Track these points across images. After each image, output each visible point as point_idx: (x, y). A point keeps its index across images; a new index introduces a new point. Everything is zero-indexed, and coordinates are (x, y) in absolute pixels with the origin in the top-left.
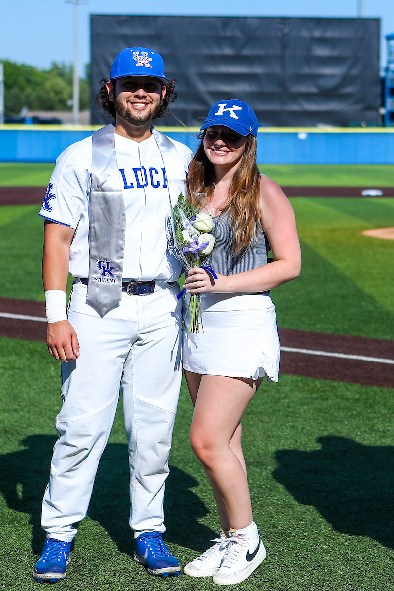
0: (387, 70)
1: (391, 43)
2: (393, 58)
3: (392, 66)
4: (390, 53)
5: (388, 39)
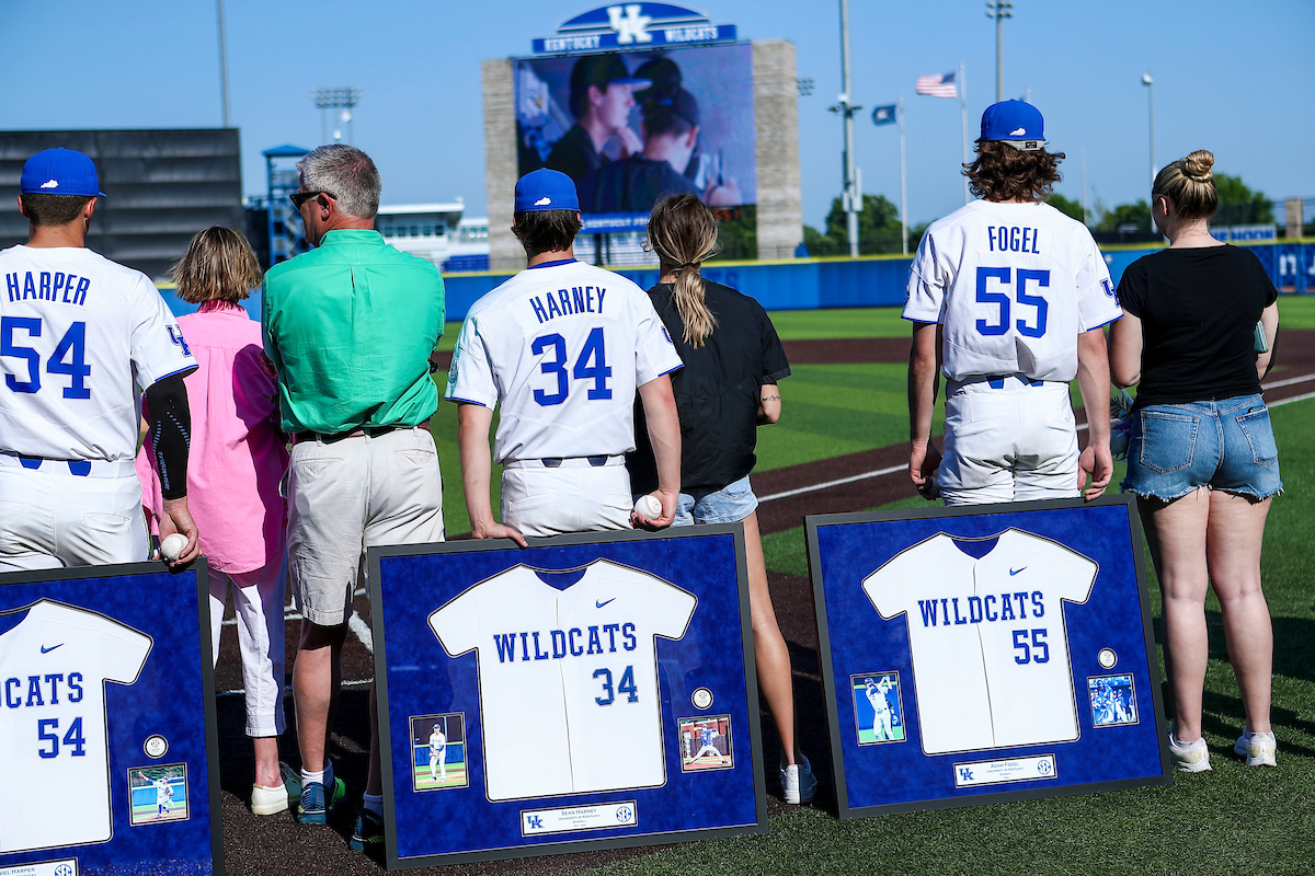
0: (271, 198)
1: (274, 161)
2: (277, 182)
3: (278, 193)
4: (271, 176)
5: (269, 155)
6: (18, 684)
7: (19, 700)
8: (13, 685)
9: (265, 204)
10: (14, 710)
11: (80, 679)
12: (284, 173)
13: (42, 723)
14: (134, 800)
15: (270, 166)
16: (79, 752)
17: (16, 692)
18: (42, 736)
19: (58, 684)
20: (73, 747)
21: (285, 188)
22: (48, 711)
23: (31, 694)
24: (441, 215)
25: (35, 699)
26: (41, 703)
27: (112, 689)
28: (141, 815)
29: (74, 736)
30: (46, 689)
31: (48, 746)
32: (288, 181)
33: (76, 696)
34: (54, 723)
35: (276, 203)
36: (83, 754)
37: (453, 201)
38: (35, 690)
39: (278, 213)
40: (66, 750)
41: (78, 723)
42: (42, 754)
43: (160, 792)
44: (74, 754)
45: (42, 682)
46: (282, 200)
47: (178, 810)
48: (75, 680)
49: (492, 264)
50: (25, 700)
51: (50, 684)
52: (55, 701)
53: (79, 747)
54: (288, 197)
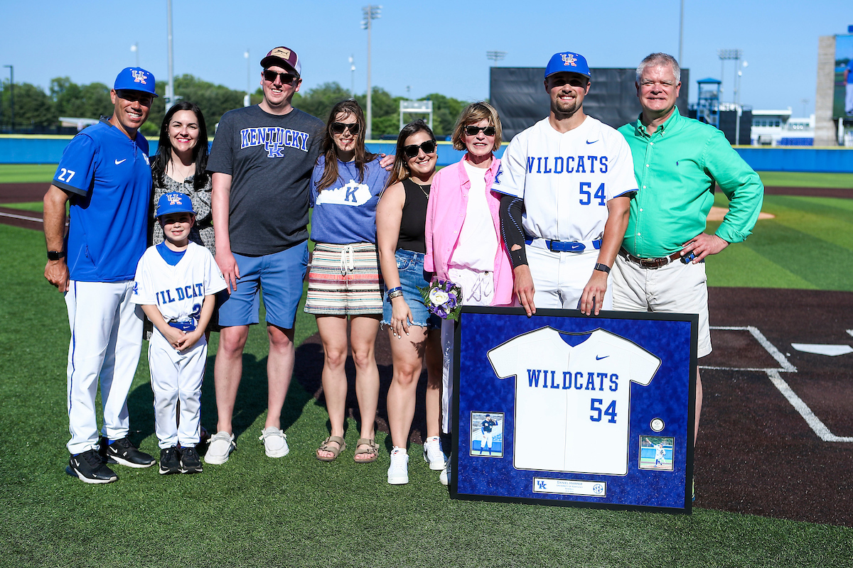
0: (698, 104)
1: (702, 85)
2: (703, 96)
3: (703, 102)
4: (700, 93)
5: (700, 83)
6: (582, 376)
7: (581, 385)
8: (579, 376)
9: (695, 107)
10: (578, 390)
11: (617, 378)
12: (706, 92)
13: (593, 401)
14: (642, 454)
15: (700, 88)
16: (612, 421)
17: (580, 381)
18: (593, 408)
19: (604, 379)
20: (610, 417)
21: (706, 99)
22: (596, 394)
23: (588, 383)
24: (779, 116)
25: (590, 386)
26: (593, 389)
27: (635, 387)
28: (646, 464)
29: (610, 411)
30: (597, 381)
31: (595, 414)
32: (708, 96)
33: (613, 388)
34: (600, 402)
35: (701, 108)
36: (615, 422)
37: (787, 109)
38: (591, 381)
39: (702, 112)
40: (606, 418)
41: (613, 403)
42: (592, 418)
43: (658, 452)
44: (610, 421)
45: (595, 376)
46: (704, 106)
47: (667, 465)
48: (614, 378)
49: (815, 143)
50: (584, 386)
51: (600, 378)
52: (601, 389)
53: (613, 418)
54: (707, 104)
